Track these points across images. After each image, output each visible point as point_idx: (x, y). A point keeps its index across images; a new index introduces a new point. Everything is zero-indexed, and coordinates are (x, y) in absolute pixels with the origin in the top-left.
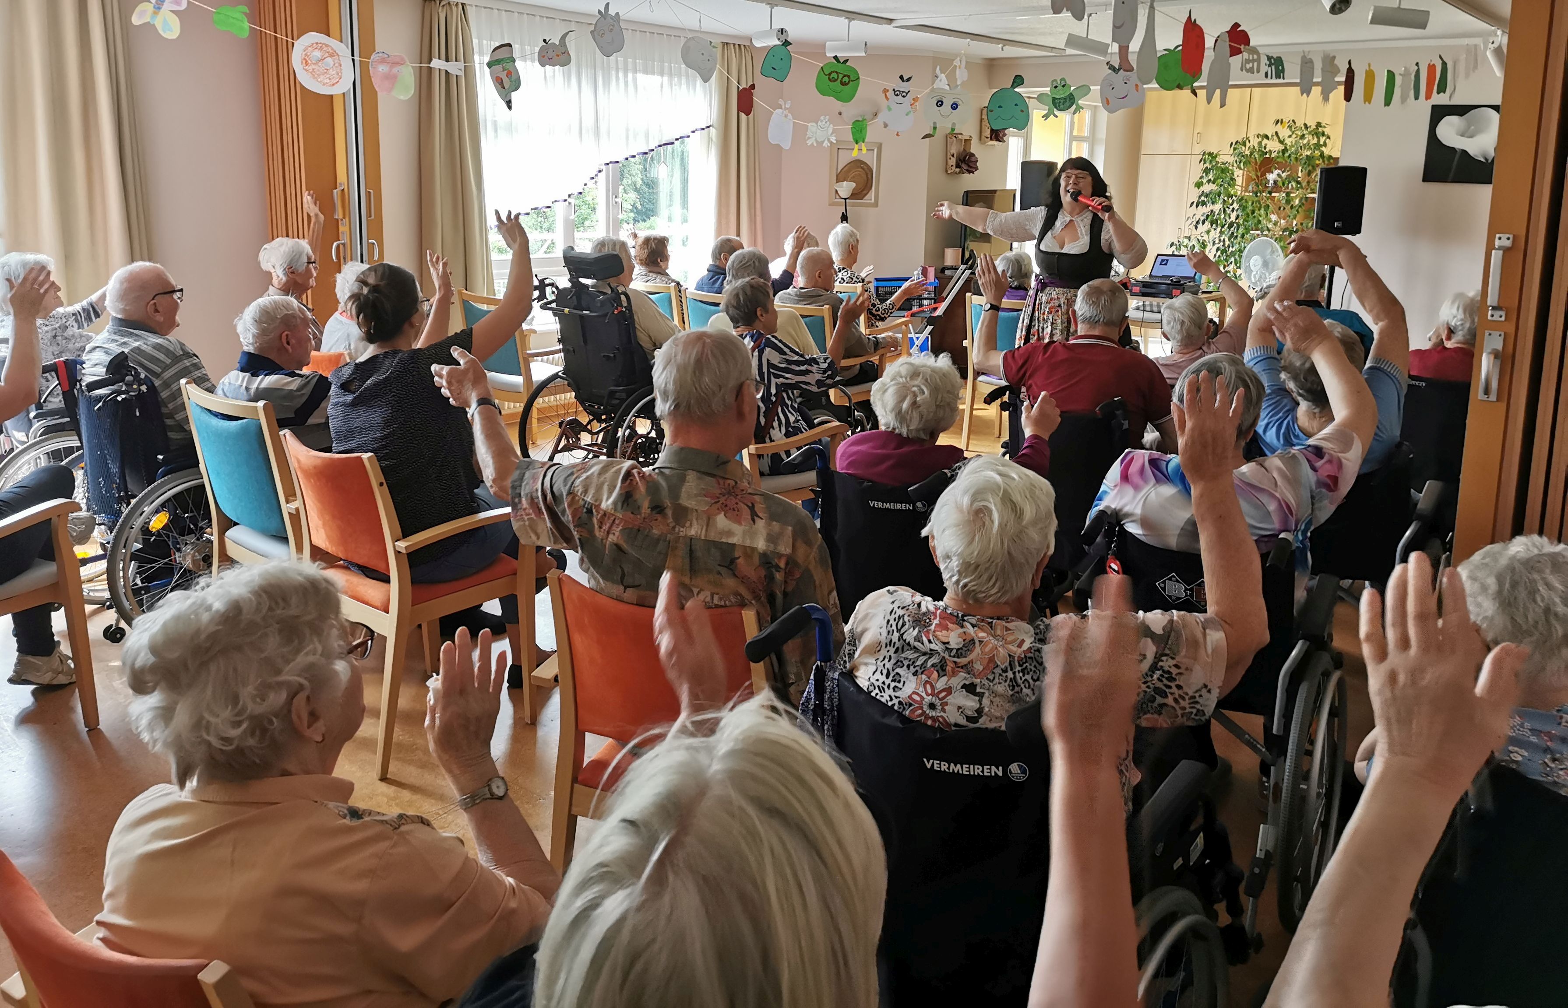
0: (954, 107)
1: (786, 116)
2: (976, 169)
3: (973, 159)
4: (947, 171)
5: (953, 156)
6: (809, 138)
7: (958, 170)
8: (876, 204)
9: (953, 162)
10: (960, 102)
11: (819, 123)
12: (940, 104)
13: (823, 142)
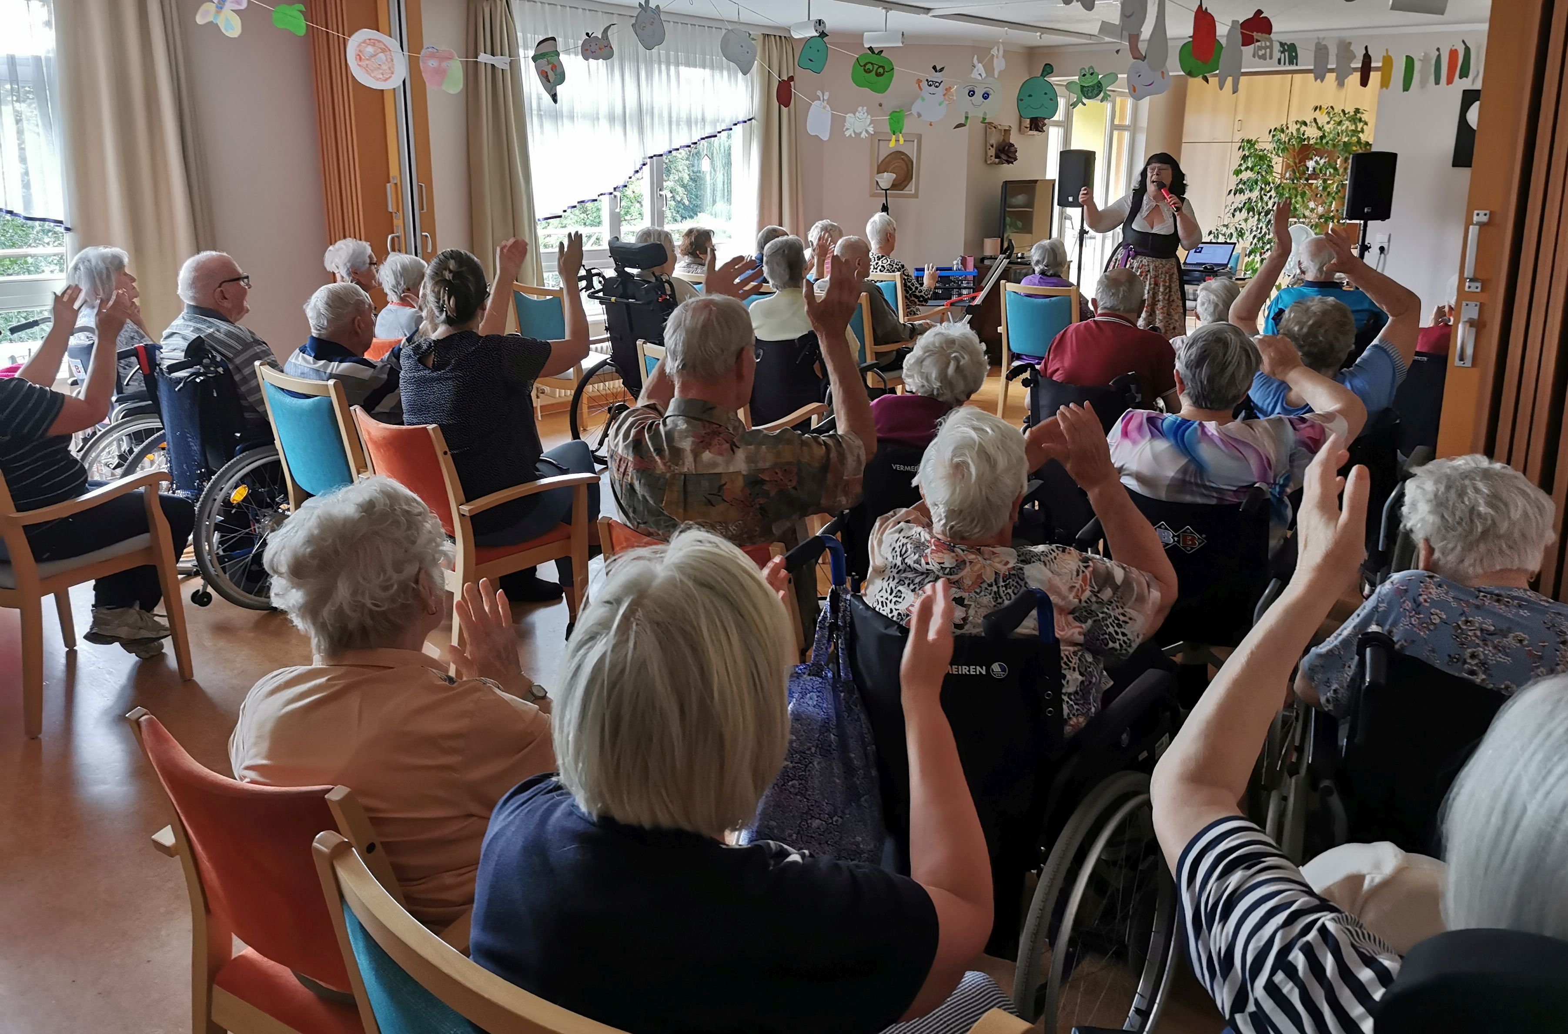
0: (986, 96)
1: (824, 108)
2: (1016, 159)
3: (1012, 149)
4: (986, 161)
5: (992, 146)
6: (847, 129)
7: (997, 160)
8: (916, 196)
9: (992, 152)
10: (991, 92)
11: (857, 114)
12: (972, 93)
13: (861, 133)
